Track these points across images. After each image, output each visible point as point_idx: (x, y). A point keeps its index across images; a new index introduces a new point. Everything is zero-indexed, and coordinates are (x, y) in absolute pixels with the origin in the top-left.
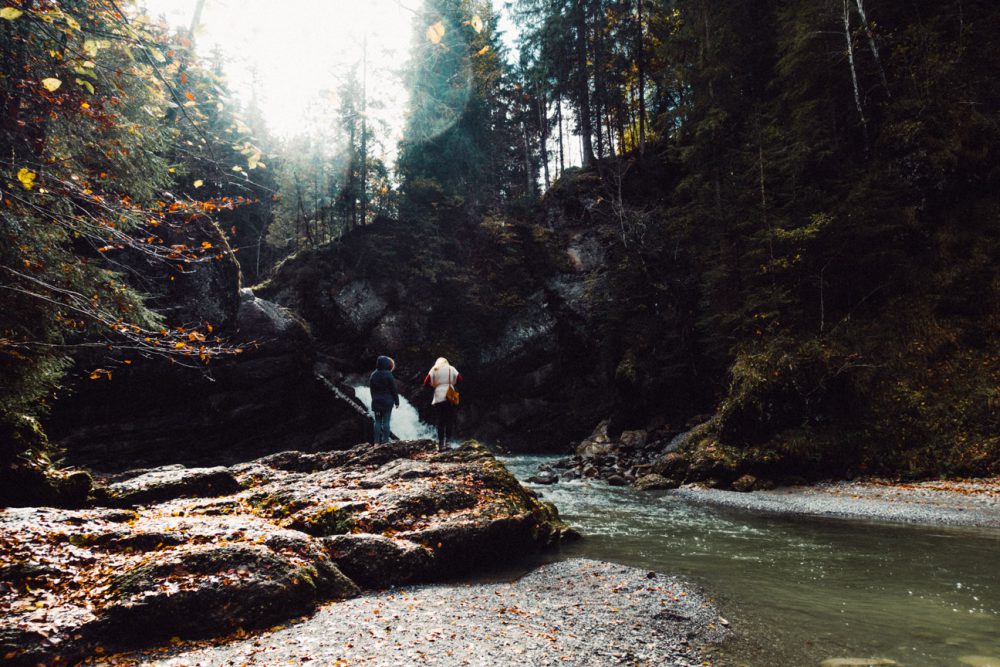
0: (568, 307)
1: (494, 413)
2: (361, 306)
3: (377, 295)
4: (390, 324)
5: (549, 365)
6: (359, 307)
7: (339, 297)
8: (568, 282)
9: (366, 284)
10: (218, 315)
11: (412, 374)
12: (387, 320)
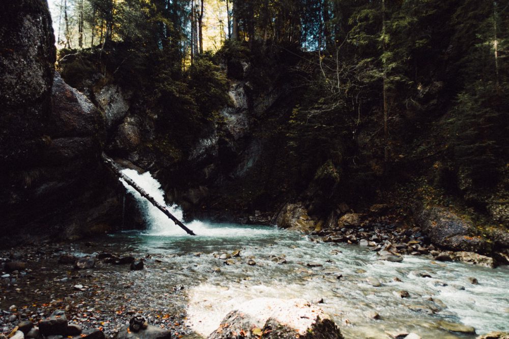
0: (227, 129)
1: (185, 194)
2: (112, 105)
3: (124, 99)
4: (130, 123)
5: (212, 165)
6: (111, 106)
7: (100, 94)
8: (230, 113)
9: (118, 88)
10: (40, 85)
11: (149, 164)
12: (129, 120)
